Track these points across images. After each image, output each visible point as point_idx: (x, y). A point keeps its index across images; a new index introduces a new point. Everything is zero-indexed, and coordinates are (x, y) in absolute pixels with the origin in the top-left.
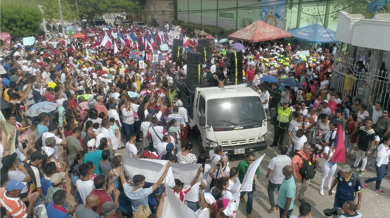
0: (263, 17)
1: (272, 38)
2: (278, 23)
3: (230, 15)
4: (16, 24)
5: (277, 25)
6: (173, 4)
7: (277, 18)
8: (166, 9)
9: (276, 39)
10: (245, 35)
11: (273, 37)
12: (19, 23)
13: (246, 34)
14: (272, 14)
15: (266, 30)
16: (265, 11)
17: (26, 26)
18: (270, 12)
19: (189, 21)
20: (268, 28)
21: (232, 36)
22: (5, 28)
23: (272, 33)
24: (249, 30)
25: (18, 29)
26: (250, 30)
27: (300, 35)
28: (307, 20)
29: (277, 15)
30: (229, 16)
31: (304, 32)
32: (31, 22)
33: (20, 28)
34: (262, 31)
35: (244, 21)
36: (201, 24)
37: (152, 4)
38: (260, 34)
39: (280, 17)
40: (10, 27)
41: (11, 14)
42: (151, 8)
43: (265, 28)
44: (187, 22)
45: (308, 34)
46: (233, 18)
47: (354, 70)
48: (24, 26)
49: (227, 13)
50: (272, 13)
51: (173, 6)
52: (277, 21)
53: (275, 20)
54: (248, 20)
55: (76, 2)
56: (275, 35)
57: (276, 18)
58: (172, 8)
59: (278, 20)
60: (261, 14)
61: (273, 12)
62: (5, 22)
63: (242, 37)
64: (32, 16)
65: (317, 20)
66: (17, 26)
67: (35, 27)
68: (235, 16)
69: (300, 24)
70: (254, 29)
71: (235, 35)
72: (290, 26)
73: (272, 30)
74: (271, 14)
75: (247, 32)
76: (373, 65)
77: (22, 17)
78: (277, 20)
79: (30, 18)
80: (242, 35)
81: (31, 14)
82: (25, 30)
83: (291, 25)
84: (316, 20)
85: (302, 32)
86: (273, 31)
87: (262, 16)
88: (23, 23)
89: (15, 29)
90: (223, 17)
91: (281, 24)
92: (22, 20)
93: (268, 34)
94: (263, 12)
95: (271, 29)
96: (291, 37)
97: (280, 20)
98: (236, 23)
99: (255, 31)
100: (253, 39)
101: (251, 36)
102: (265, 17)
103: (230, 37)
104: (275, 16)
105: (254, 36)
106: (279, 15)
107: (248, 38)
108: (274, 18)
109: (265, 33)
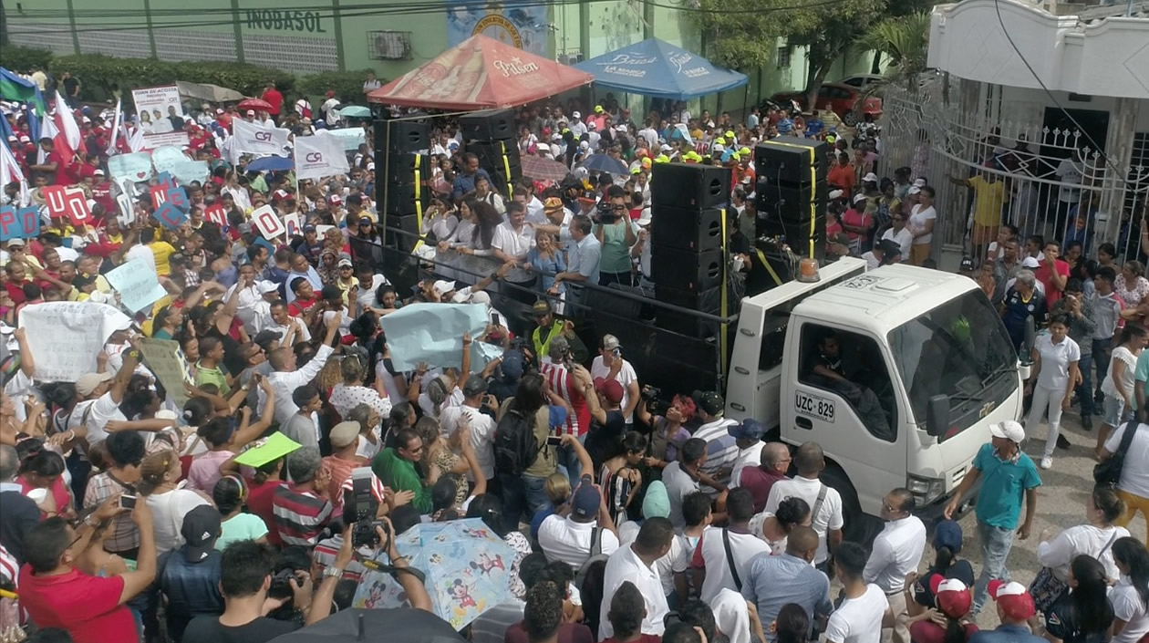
0: (461, 24)
1: (546, 94)
2: (527, 42)
3: (303, 18)
5: (525, 47)
7: (521, 26)
9: (555, 93)
10: (445, 89)
11: (548, 90)
13: (446, 83)
15: (512, 65)
16: (466, 5)
20: (517, 60)
21: (389, 94)
23: (538, 75)
24: (452, 68)
26: (456, 71)
27: (616, 74)
28: (603, 27)
29: (519, 16)
30: (295, 23)
31: (625, 66)
35: (379, 40)
36: (154, 58)
38: (504, 80)
39: (531, 20)
43: (508, 60)
45: (644, 72)
46: (319, 30)
47: (1085, 164)
49: (287, 14)
50: (495, 7)
52: (524, 36)
53: (514, 33)
54: (399, 35)
57: (518, 24)
59: (527, 32)
60: (451, 12)
65: (627, 25)
68: (327, 23)
69: (591, 40)
70: (473, 64)
71: (400, 90)
72: (564, 50)
75: (447, 75)
76: (1120, 145)
78: (521, 30)
80: (430, 87)
83: (567, 47)
84: (624, 26)
85: (618, 67)
86: (537, 68)
87: (455, 18)
90: (268, 27)
91: (539, 46)
93: (524, 79)
94: (458, 6)
95: (527, 63)
96: (592, 83)
97: (537, 33)
98: (335, 47)
99: (481, 71)
100: (492, 100)
101: (472, 90)
102: (467, 23)
103: (376, 98)
104: (510, 19)
105: (487, 86)
106: (528, 15)
107: (467, 98)
108: (508, 26)
109: (515, 76)
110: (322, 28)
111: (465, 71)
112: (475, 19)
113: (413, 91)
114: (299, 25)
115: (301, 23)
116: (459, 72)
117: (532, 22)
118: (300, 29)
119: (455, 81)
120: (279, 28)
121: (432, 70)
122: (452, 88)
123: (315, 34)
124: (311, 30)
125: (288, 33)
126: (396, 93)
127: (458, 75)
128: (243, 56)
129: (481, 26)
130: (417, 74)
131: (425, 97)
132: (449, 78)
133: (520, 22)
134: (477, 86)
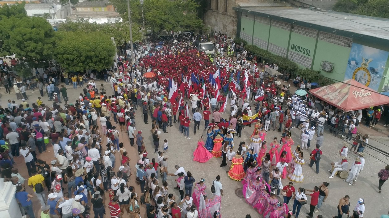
0: (352, 67)
2: (373, 80)
3: (305, 50)
4: (92, 61)
5: (372, 81)
6: (236, 21)
8: (228, 24)
10: (333, 97)
11: (370, 105)
12: (94, 60)
13: (334, 94)
14: (366, 67)
15: (360, 93)
16: (355, 61)
17: (100, 61)
18: (363, 64)
19: (254, 44)
20: (363, 90)
21: (315, 93)
22: (82, 65)
23: (369, 98)
24: (338, 89)
25: (93, 65)
29: (373, 70)
30: (303, 51)
32: (105, 58)
33: (95, 63)
34: (356, 96)
35: (324, 64)
36: (267, 51)
37: (213, 16)
38: (353, 99)
39: (377, 73)
40: (86, 63)
41: (87, 52)
42: (211, 19)
43: (359, 90)
44: (251, 44)
46: (309, 55)
48: (99, 61)
49: (302, 48)
50: (365, 65)
51: (236, 23)
52: (372, 77)
53: (369, 75)
54: (331, 64)
55: (143, 21)
56: (372, 101)
57: (372, 73)
58: (234, 25)
59: (374, 76)
60: (349, 62)
61: (367, 64)
62: (82, 59)
63: (328, 98)
64: (106, 52)
66: (92, 62)
67: (108, 62)
68: (312, 54)
70: (345, 90)
71: (319, 92)
73: (368, 93)
74: (363, 66)
75: (336, 91)
77: (97, 53)
78: (372, 75)
79: (104, 54)
80: (328, 94)
81: (106, 50)
82: (99, 65)
86: (370, 94)
87: (350, 64)
88: (98, 59)
89: (90, 64)
90: (296, 50)
91: (377, 82)
92: (97, 57)
93: (363, 99)
94: (353, 60)
97: (378, 78)
98: (312, 61)
99: (347, 94)
100: (345, 108)
101: (341, 100)
102: (354, 67)
103: (311, 92)
104: (369, 70)
105: (346, 101)
106: (376, 71)
107: (338, 103)
108: (368, 72)
109: (360, 98)
110: (310, 55)
111: (342, 92)
112: (357, 66)
113: (323, 94)
114: (304, 52)
115: (305, 52)
116: (340, 91)
117: (377, 74)
118: (304, 53)
119: (337, 94)
120: (299, 51)
121: (331, 88)
122: (335, 97)
123: (307, 56)
124: (307, 54)
125: (300, 53)
126: (317, 93)
127: (339, 92)
128: (288, 56)
129: (358, 69)
130: (326, 88)
131: (325, 97)
132: (336, 93)
133: (373, 72)
134: (343, 99)
